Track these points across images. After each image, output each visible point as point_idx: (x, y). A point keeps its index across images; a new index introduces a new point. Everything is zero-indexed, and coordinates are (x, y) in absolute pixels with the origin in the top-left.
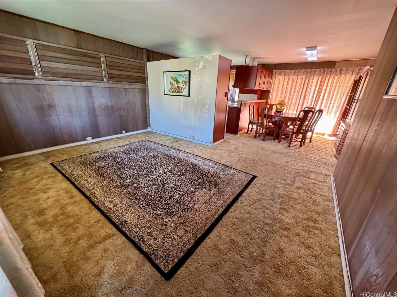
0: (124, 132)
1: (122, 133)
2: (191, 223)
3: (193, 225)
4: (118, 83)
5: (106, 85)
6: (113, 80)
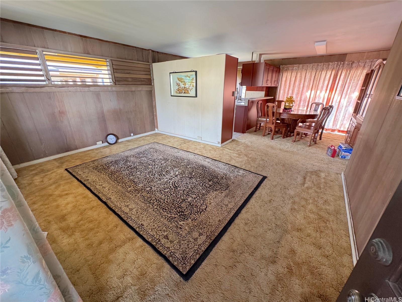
0: (132, 134)
1: (131, 136)
2: (205, 226)
3: (207, 228)
4: (125, 86)
5: (114, 89)
6: (120, 84)
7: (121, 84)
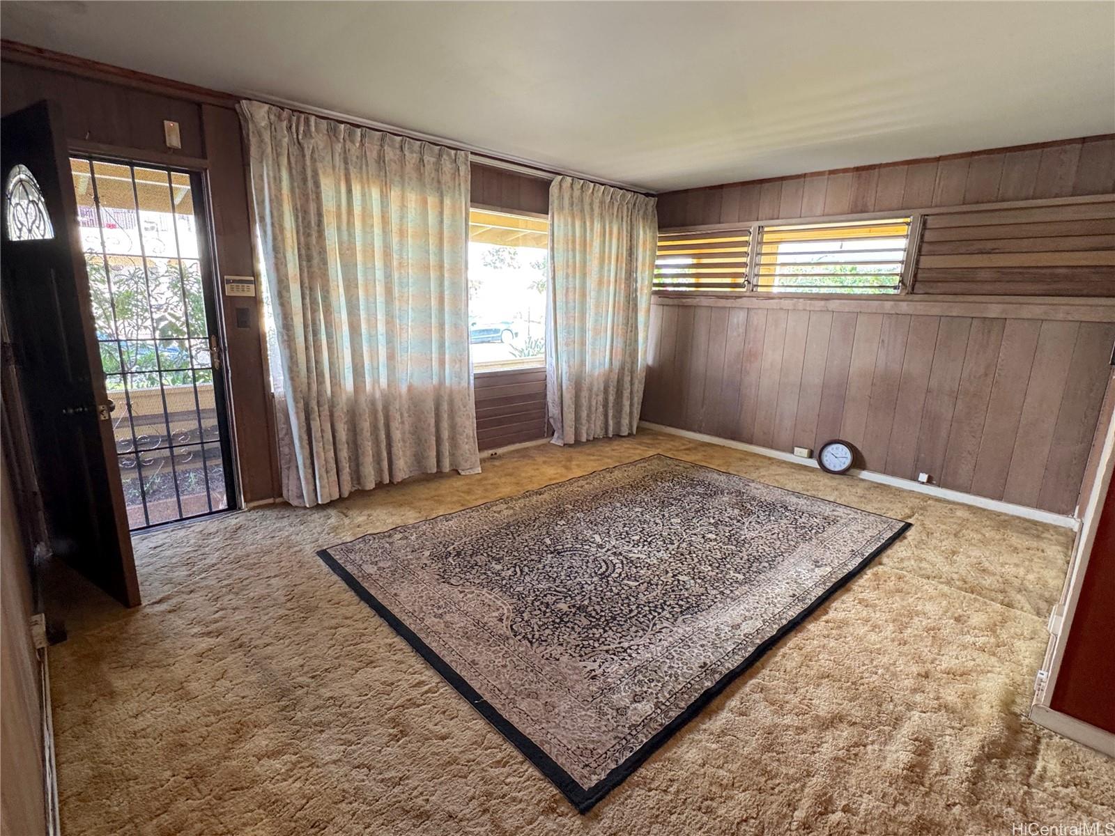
0: (923, 477)
4: (950, 298)
5: (904, 307)
6: (931, 291)
7: (938, 291)
